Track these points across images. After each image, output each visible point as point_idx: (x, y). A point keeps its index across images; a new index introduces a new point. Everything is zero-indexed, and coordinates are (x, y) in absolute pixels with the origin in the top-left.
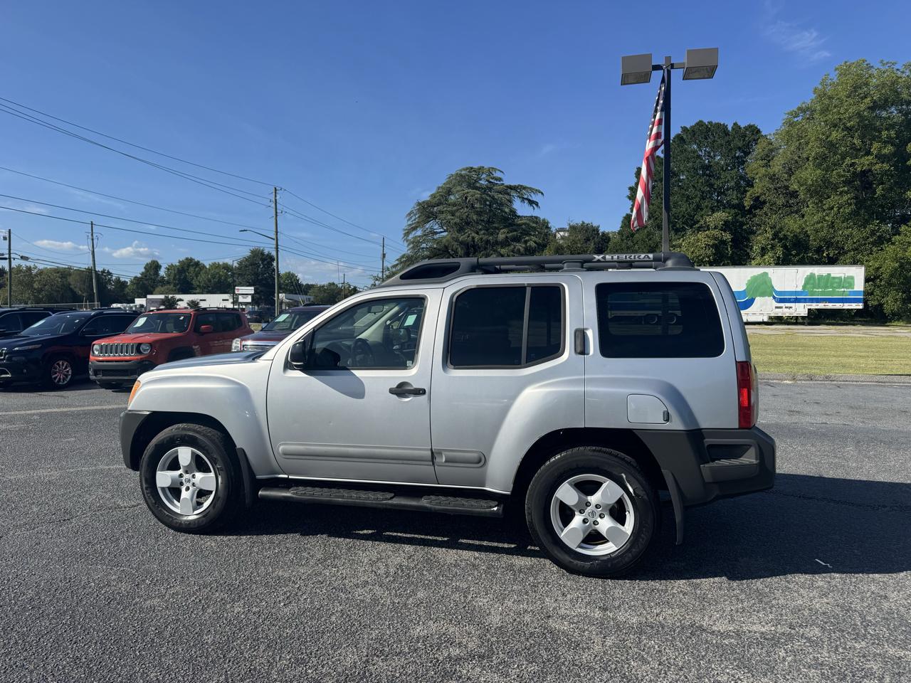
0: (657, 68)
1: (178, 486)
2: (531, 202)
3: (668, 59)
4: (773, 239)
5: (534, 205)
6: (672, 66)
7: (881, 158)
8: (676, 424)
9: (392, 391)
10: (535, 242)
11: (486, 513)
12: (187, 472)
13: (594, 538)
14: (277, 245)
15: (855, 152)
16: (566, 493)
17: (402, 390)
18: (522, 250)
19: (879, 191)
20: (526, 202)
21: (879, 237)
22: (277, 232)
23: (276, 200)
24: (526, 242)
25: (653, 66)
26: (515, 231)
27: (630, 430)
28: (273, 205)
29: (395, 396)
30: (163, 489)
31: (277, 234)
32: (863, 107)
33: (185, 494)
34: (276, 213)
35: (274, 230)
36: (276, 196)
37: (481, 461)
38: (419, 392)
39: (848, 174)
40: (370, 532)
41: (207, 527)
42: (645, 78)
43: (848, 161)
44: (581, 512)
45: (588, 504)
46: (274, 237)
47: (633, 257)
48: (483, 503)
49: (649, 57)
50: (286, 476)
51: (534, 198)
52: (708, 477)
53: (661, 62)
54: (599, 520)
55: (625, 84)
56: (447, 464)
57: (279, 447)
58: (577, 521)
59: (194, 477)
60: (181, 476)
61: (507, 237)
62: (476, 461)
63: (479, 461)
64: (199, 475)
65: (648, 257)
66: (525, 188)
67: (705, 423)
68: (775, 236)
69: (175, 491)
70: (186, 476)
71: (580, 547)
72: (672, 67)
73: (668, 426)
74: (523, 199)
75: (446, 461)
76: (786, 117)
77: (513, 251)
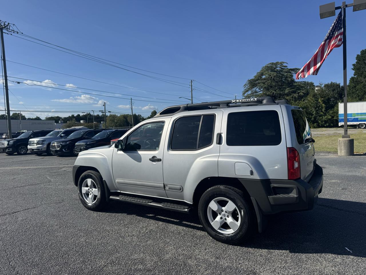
0: (337, 8)
1: (88, 193)
3: (344, 3)
6: (346, 6)
8: (256, 176)
9: (150, 160)
11: (182, 211)
12: (90, 188)
13: (225, 226)
14: (192, 102)
16: (213, 205)
17: (154, 159)
22: (192, 97)
23: (192, 85)
25: (336, 8)
26: (294, 88)
28: (191, 87)
29: (151, 162)
30: (84, 194)
31: (192, 98)
33: (90, 196)
34: (192, 90)
35: (191, 96)
36: (192, 83)
37: (181, 189)
38: (159, 160)
40: (152, 215)
41: (96, 208)
42: (333, 14)
44: (220, 214)
45: (222, 211)
46: (191, 99)
47: (248, 100)
48: (182, 207)
49: (333, 4)
50: (120, 191)
52: (272, 203)
53: (341, 5)
54: (227, 218)
55: (322, 18)
56: (169, 190)
57: (116, 180)
58: (218, 218)
59: (92, 190)
60: (89, 189)
61: (289, 91)
62: (179, 189)
64: (94, 189)
65: (255, 100)
67: (271, 176)
69: (87, 194)
70: (91, 189)
71: (219, 229)
73: (252, 177)
77: (292, 97)
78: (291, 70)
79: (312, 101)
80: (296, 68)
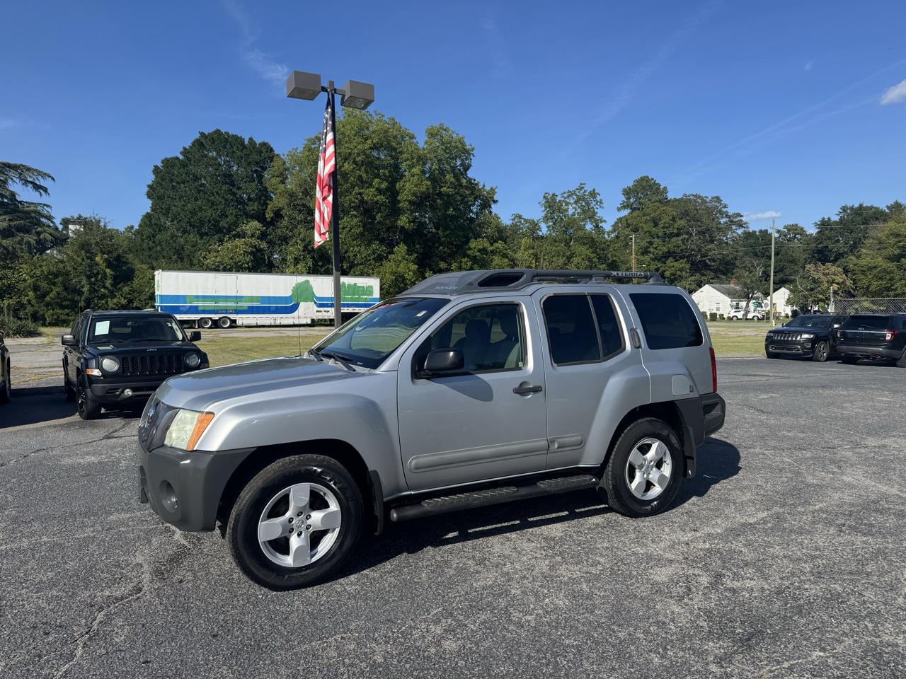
0: (324, 89)
1: (286, 535)
2: (37, 187)
3: (332, 83)
4: (304, 251)
5: (41, 191)
6: (335, 90)
7: (379, 191)
9: (515, 391)
10: (51, 234)
12: (298, 514)
13: (648, 486)
15: (362, 182)
16: (634, 456)
17: (522, 390)
18: (33, 242)
19: (378, 217)
20: (30, 185)
21: (379, 255)
24: (39, 234)
25: (320, 86)
26: (22, 219)
27: (672, 402)
29: (518, 395)
32: (367, 146)
33: (295, 544)
37: (582, 444)
38: (536, 390)
39: (357, 201)
40: (455, 534)
42: (312, 96)
43: (356, 190)
44: (640, 468)
45: (644, 461)
49: (320, 78)
50: (409, 493)
51: (42, 182)
53: (327, 85)
54: (651, 472)
55: (291, 97)
56: (559, 450)
57: (411, 463)
58: (638, 477)
59: (308, 518)
60: (290, 520)
61: (10, 226)
62: (578, 443)
63: (581, 443)
64: (315, 515)
66: (29, 169)
68: (305, 247)
70: (298, 519)
71: (642, 495)
72: (335, 92)
73: (692, 395)
74: (26, 182)
75: (558, 448)
76: (306, 142)
77: (20, 243)
78: (9, 167)
79: (79, 260)
80: (23, 166)
